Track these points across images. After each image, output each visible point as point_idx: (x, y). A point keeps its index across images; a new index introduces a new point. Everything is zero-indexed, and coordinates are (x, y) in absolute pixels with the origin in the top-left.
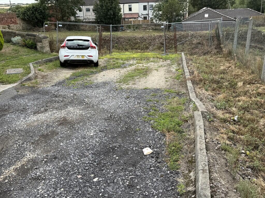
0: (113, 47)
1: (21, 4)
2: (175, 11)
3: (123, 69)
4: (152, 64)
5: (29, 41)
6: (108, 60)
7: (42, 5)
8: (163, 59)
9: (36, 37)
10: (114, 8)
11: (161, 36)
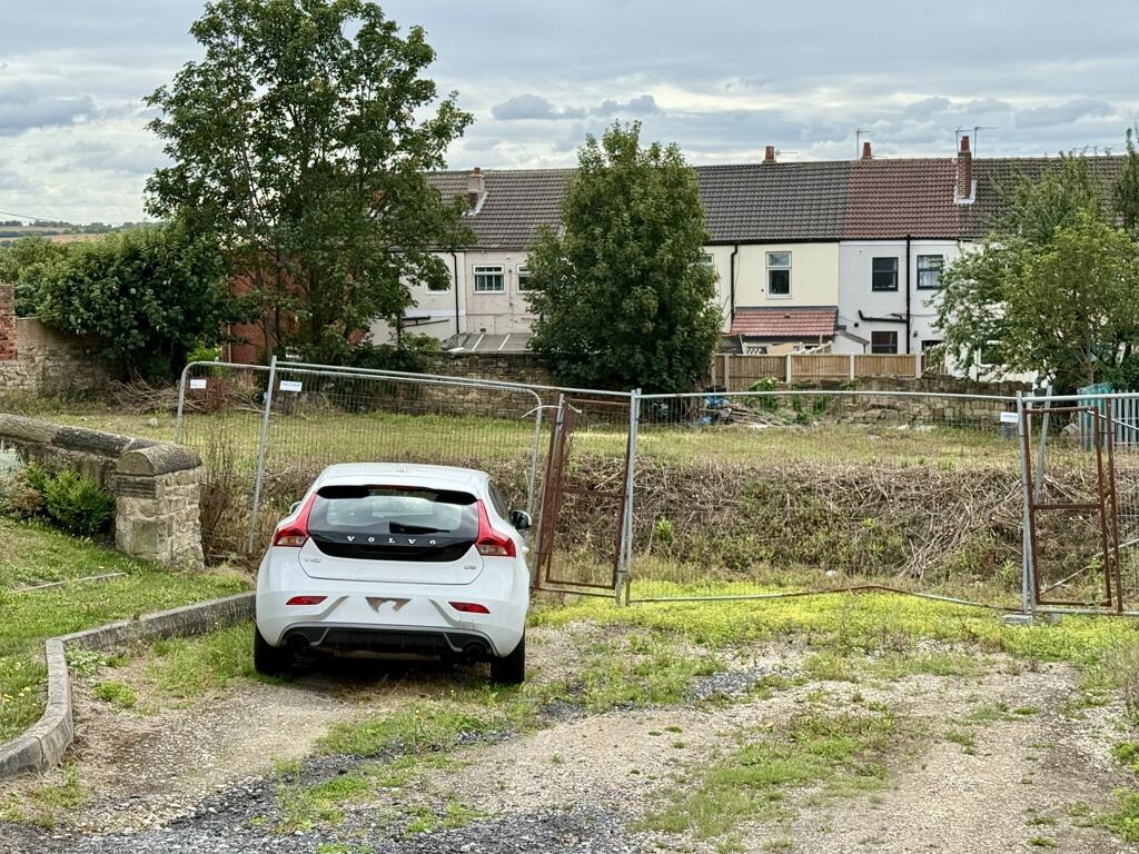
0: (641, 541)
1: (54, 225)
2: (1105, 302)
3: (700, 715)
4: (925, 686)
5: (70, 483)
6: (599, 638)
7: (191, 242)
8: (1012, 652)
9: (116, 454)
10: (669, 272)
11: (997, 477)
